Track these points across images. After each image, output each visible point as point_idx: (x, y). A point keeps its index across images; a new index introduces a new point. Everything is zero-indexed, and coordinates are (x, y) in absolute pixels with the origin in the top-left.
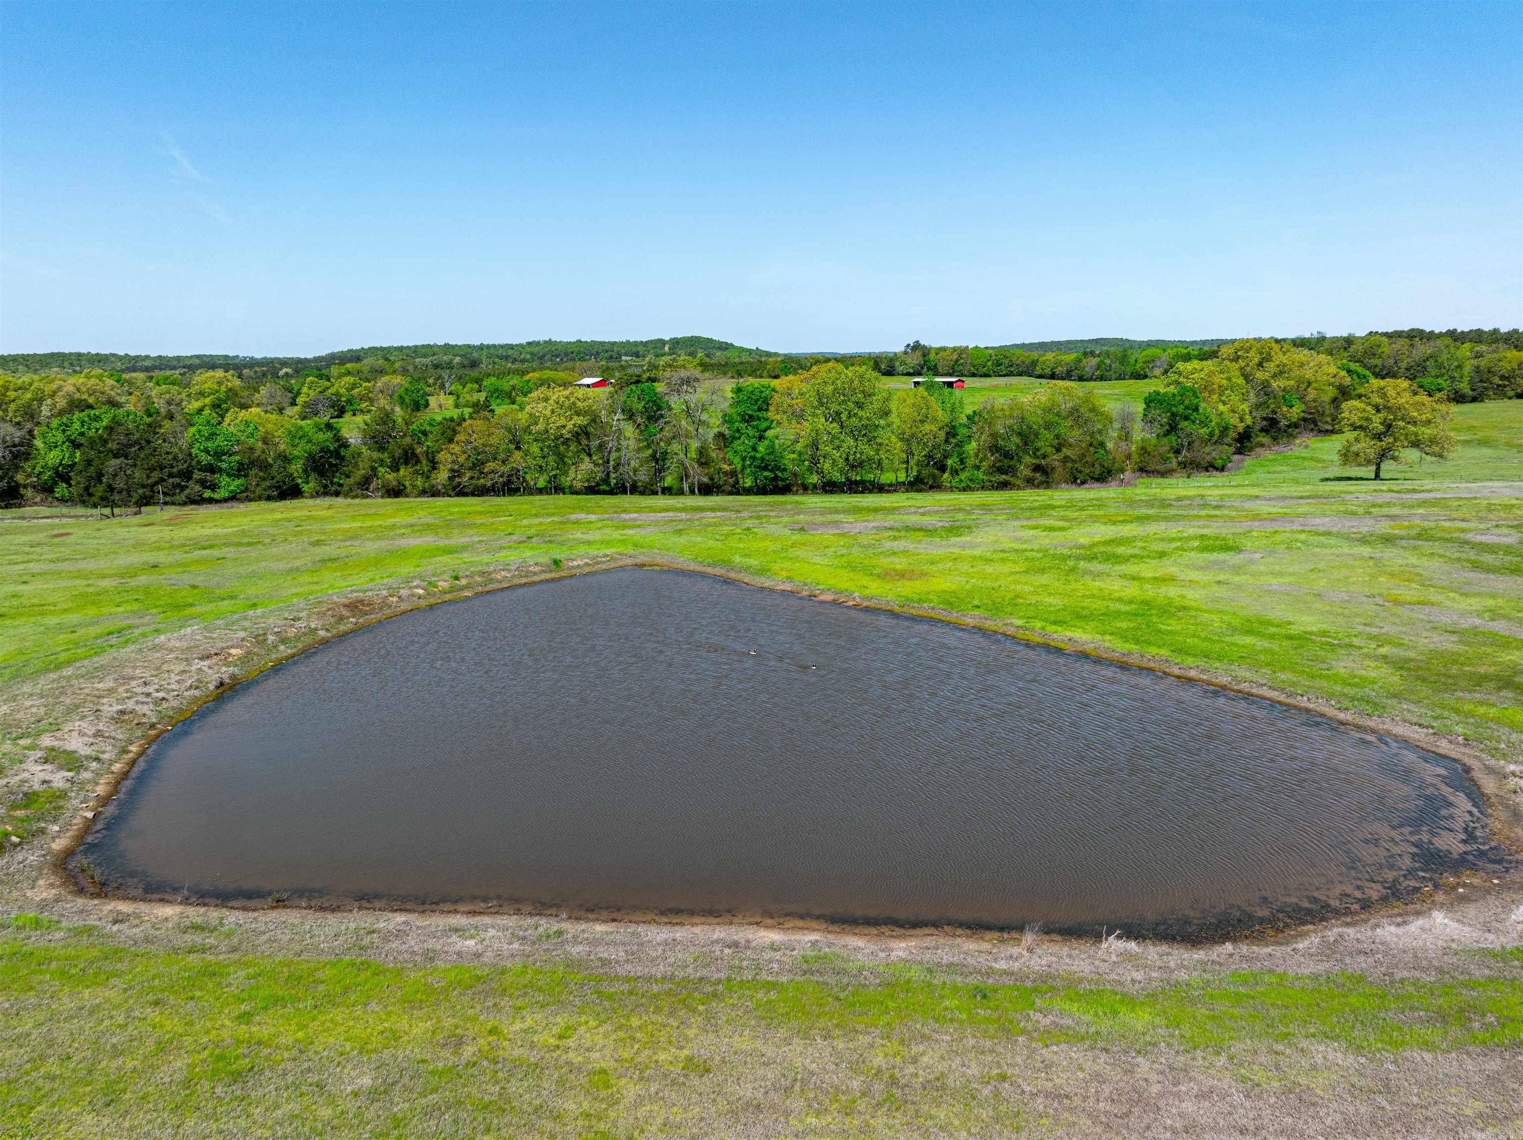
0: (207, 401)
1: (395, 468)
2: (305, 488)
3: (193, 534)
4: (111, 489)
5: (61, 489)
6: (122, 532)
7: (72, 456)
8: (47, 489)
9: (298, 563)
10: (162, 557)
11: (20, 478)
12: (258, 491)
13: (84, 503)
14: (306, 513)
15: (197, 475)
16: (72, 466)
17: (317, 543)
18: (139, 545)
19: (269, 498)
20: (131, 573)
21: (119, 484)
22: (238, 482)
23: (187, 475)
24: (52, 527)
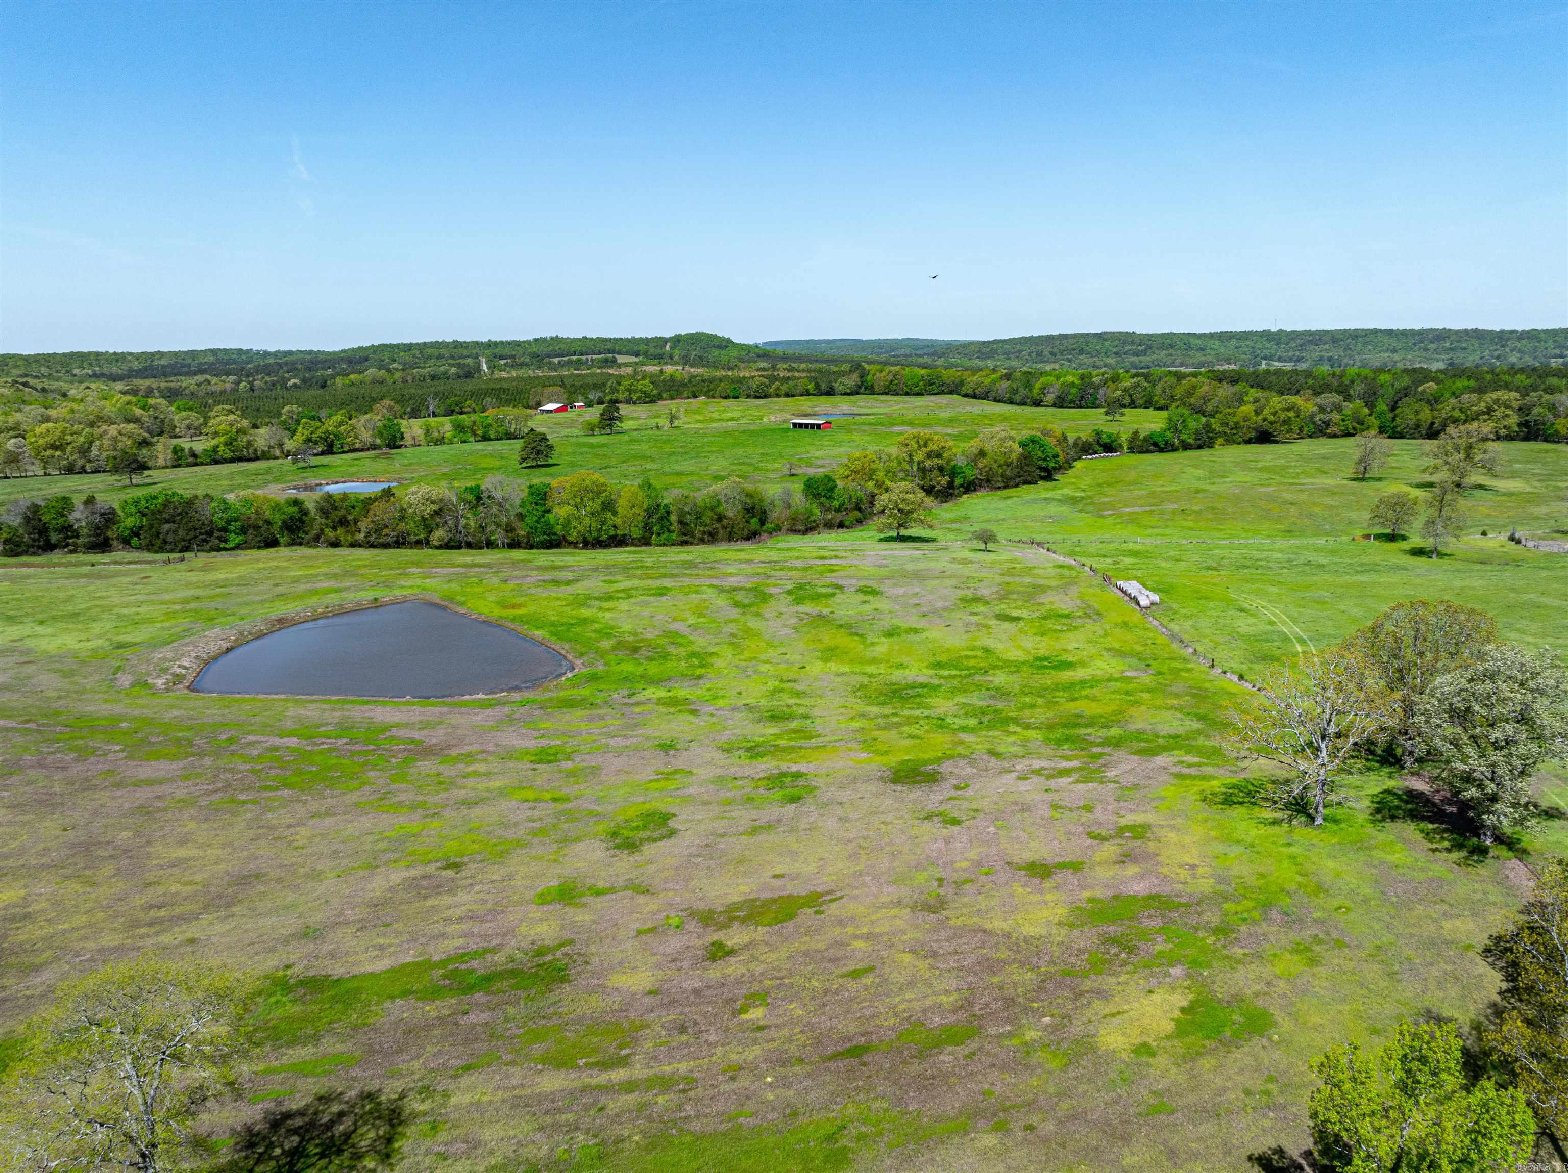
0: (222, 439)
1: (335, 528)
2: (282, 540)
3: (215, 578)
4: (165, 542)
5: (135, 541)
6: (177, 576)
7: (141, 521)
8: (126, 542)
9: (265, 597)
10: (199, 592)
11: (109, 534)
12: (253, 543)
13: (149, 550)
14: (275, 563)
15: (216, 534)
16: (141, 528)
17: (277, 585)
18: (188, 585)
19: (259, 548)
20: (186, 601)
21: (170, 538)
22: (240, 538)
23: (210, 534)
24: (142, 571)
